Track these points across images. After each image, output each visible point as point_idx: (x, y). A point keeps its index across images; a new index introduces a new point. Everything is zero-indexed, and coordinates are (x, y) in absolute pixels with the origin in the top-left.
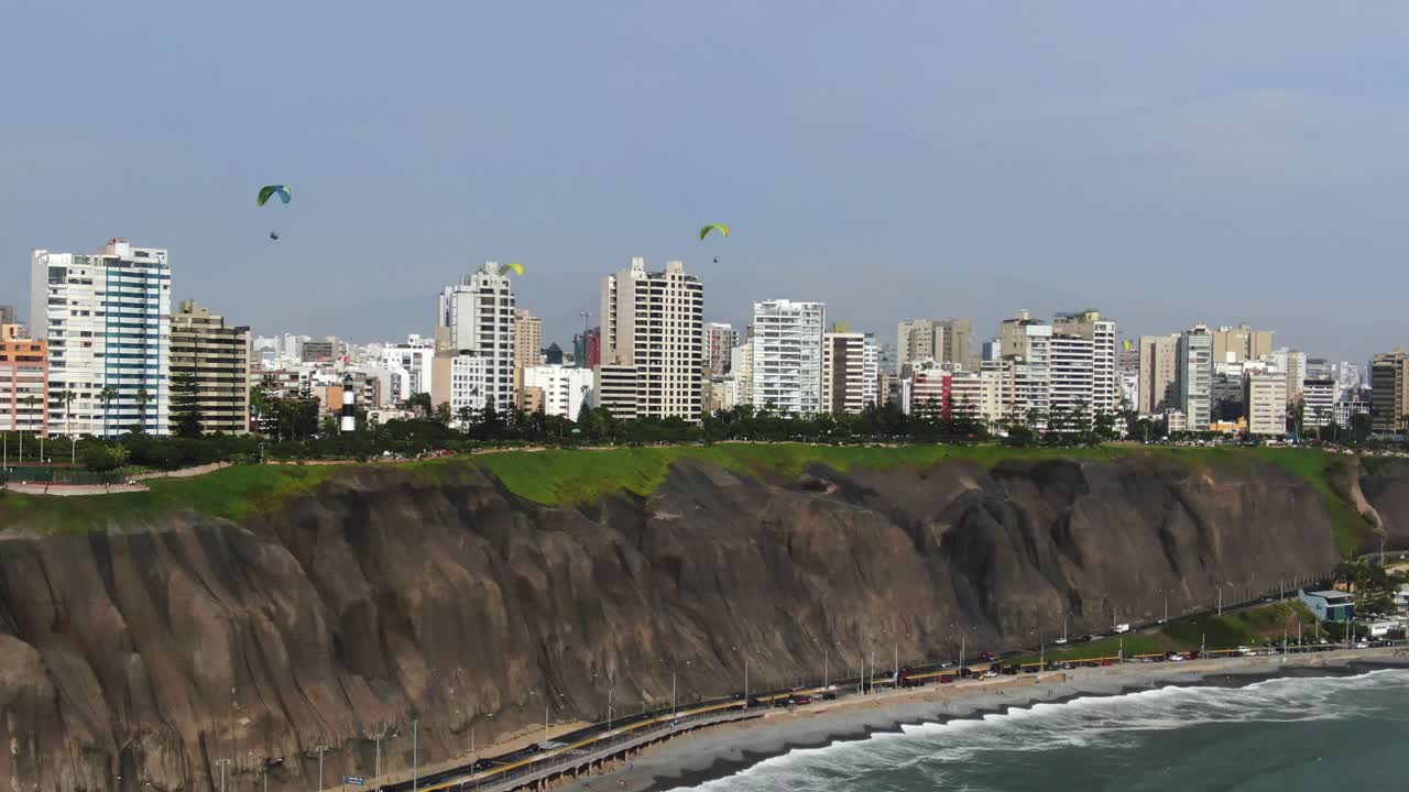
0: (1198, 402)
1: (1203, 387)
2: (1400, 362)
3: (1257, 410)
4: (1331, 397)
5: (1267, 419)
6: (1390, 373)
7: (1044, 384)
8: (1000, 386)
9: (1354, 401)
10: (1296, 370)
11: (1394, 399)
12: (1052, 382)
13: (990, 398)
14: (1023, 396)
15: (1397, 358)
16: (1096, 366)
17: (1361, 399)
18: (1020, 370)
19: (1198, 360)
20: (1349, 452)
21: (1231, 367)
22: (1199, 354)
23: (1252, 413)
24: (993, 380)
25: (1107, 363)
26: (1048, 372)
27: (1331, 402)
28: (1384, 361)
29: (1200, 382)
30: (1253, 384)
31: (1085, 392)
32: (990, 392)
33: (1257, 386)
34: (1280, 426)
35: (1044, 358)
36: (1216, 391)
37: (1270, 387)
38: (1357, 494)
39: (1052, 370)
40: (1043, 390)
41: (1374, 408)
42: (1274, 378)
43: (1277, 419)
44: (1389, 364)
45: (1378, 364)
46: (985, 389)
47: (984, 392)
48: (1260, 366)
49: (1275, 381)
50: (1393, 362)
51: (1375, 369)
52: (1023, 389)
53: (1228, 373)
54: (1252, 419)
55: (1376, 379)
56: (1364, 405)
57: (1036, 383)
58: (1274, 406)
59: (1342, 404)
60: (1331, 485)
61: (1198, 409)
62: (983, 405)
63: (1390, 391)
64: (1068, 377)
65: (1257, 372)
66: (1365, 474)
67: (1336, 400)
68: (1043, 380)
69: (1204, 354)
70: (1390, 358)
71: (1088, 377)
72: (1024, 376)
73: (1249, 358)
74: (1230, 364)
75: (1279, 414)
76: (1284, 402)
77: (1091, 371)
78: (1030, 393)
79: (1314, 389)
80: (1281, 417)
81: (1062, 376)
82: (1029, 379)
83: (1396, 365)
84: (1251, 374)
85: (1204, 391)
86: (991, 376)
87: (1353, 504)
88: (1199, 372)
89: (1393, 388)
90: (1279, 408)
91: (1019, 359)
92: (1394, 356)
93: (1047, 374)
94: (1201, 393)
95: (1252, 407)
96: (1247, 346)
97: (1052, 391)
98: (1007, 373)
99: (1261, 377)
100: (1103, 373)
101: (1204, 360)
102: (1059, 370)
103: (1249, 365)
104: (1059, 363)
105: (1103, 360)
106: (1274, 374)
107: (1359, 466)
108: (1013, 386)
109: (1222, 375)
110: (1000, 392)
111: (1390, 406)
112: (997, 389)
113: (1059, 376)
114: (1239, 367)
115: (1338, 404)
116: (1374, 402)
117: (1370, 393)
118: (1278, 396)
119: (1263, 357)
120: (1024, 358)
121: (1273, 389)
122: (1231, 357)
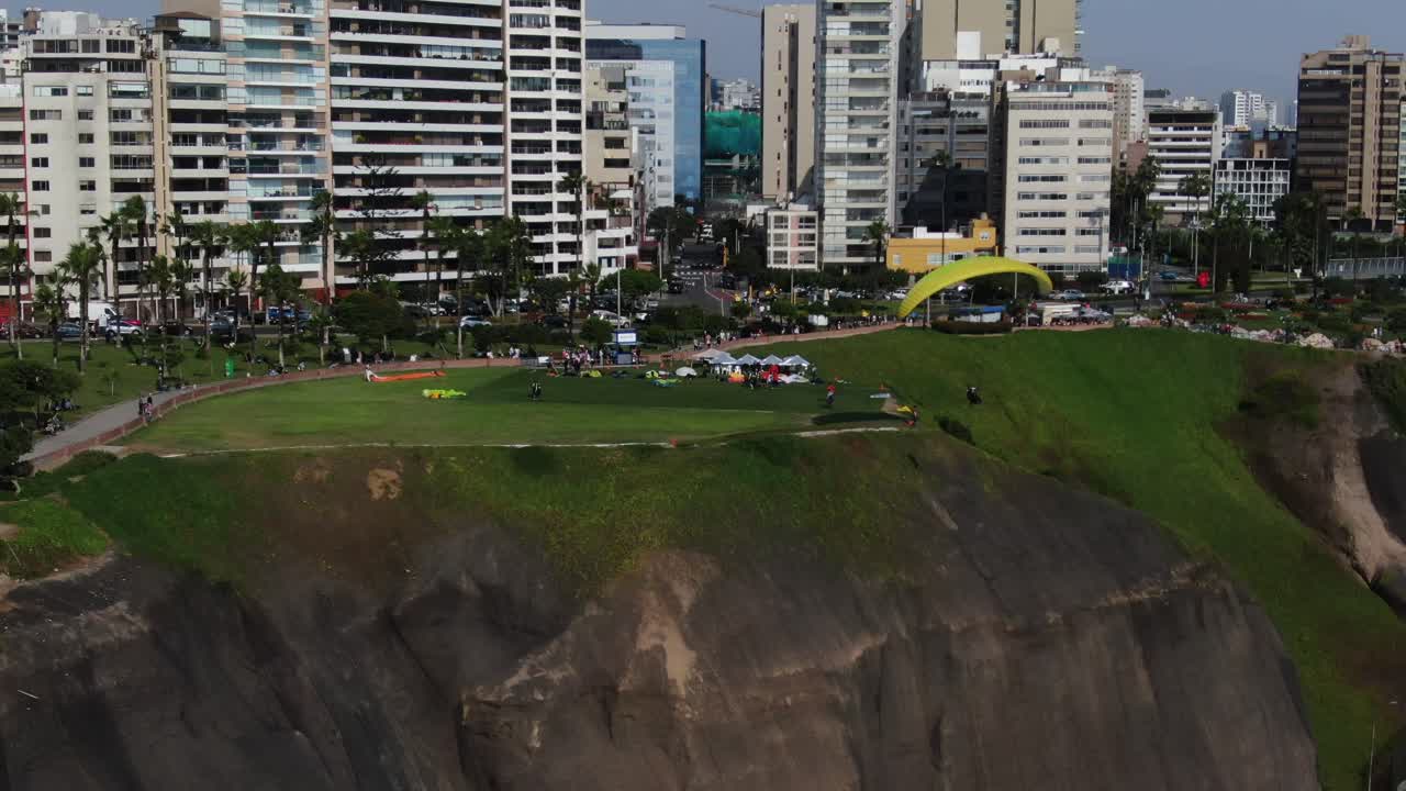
0: (851, 175)
1: (867, 129)
2: (1361, 69)
3: (1027, 196)
4: (1208, 149)
5: (1056, 223)
6: (1335, 95)
7: (303, 118)
8: (102, 126)
9: (1256, 157)
10: (1128, 103)
11: (1345, 154)
12: (337, 114)
13: (62, 175)
14: (212, 162)
15: (1353, 61)
16: (517, 62)
17: (1272, 151)
18: (188, 66)
19: (856, 46)
20: (1317, 340)
21: (967, 74)
22: (855, 26)
23: (1013, 205)
24: (68, 104)
25: (554, 53)
26: (320, 77)
27: (1207, 161)
28: (1326, 67)
29: (859, 112)
30: (1014, 117)
31: (480, 148)
32: (61, 149)
33: (1026, 124)
34: (1092, 240)
35: (300, 26)
36: (920, 139)
37: (1065, 124)
38: (1352, 499)
39: (337, 70)
40: (301, 139)
41: (1301, 172)
42: (1080, 97)
43: (1085, 223)
44: (1336, 74)
45: (1311, 74)
46: (39, 138)
47: (35, 151)
48: (1039, 66)
49: (1080, 106)
50: (1345, 68)
51: (1303, 85)
52: (210, 139)
53: (955, 88)
54: (1012, 223)
55: (1306, 108)
56: (1280, 165)
57: (274, 116)
58: (1074, 184)
59: (1230, 165)
60: (1262, 466)
61: (853, 194)
62: (35, 199)
63: (1336, 134)
64: (409, 94)
65: (1028, 81)
66: (1380, 424)
67: (1216, 156)
68: (300, 104)
69: (872, 27)
70: (1337, 60)
71: (486, 96)
72: (211, 92)
73: (1016, 50)
74: (963, 65)
75: (1089, 206)
76: (1106, 168)
77: (499, 76)
78: (247, 151)
79: (1171, 131)
80: (1097, 214)
81: (387, 93)
82: (236, 100)
83: (1352, 77)
84: (1011, 86)
85: (872, 141)
86: (58, 92)
87: (1341, 536)
88: (854, 82)
89: (1345, 127)
90: (1091, 187)
91: (191, 28)
92: (1346, 57)
93: (317, 88)
94: (863, 148)
95: (1013, 186)
96: (1010, 16)
97: (346, 145)
98: (129, 81)
99: (1041, 94)
100: (544, 84)
101: (873, 47)
102: (368, 71)
103: (1011, 64)
104: (368, 48)
105: (543, 42)
106: (1076, 86)
107: (1359, 398)
108: (164, 129)
109: (942, 94)
110: (102, 150)
111: (1336, 167)
112: (88, 138)
113: (373, 93)
114: (989, 74)
115: (1223, 164)
116: (1301, 160)
117: (1291, 141)
118: (1087, 151)
119: (1052, 45)
120: (216, 25)
121: (1073, 132)
122: (968, 45)
